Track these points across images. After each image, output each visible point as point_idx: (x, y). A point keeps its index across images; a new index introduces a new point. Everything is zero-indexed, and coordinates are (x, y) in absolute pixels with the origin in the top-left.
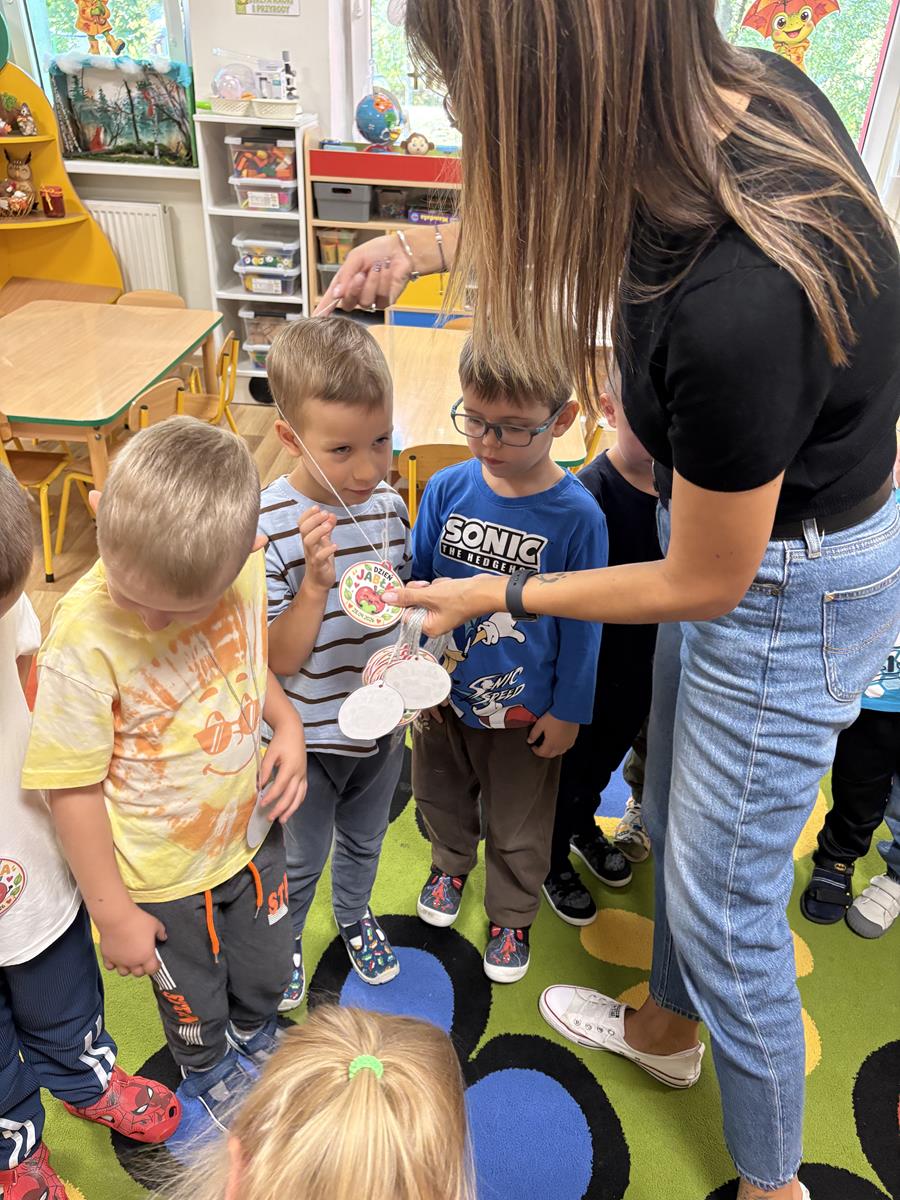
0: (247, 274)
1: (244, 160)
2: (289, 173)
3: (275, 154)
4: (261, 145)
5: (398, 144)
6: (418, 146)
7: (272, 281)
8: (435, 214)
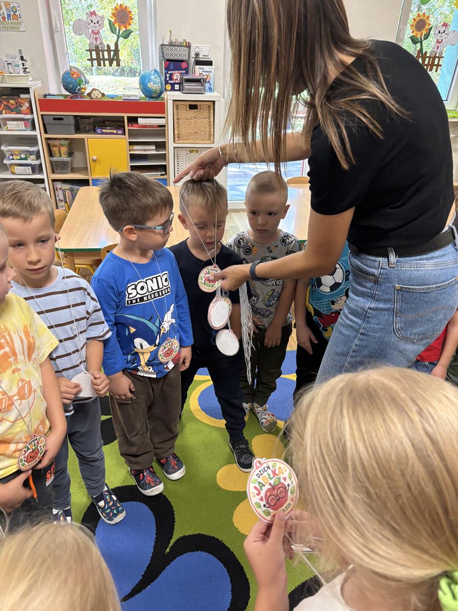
0: (11, 165)
1: (3, 105)
2: (28, 111)
3: (19, 102)
4: (11, 97)
5: (86, 94)
7: (26, 168)
8: (110, 129)
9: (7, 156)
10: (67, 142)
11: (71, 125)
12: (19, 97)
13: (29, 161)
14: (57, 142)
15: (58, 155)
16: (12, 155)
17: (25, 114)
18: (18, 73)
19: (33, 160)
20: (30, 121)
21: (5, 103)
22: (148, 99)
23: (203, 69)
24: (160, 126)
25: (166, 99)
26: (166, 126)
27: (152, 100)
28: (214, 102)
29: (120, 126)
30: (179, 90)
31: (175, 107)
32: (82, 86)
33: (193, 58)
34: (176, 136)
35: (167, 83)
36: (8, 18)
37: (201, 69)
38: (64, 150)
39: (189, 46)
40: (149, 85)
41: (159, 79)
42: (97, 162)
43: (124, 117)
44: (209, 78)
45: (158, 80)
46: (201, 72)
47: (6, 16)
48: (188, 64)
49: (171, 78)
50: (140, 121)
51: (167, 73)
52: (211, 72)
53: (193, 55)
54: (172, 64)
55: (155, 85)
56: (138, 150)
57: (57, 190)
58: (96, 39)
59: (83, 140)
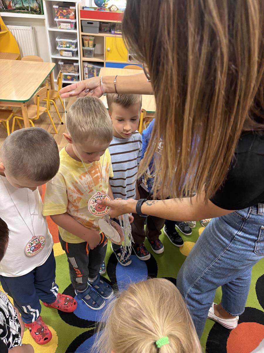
0: (61, 50)
1: (59, 13)
2: (74, 17)
3: (69, 11)
4: (64, 8)
6: (114, 9)
7: (69, 53)
8: (119, 31)
9: (59, 45)
10: (93, 38)
11: (97, 27)
12: (69, 8)
13: (71, 49)
14: (87, 38)
15: (87, 46)
16: (62, 44)
17: (71, 19)
19: (73, 48)
20: (74, 23)
21: (61, 11)
32: (106, 3)
38: (91, 43)
42: (110, 51)
57: (85, 67)
59: (103, 37)
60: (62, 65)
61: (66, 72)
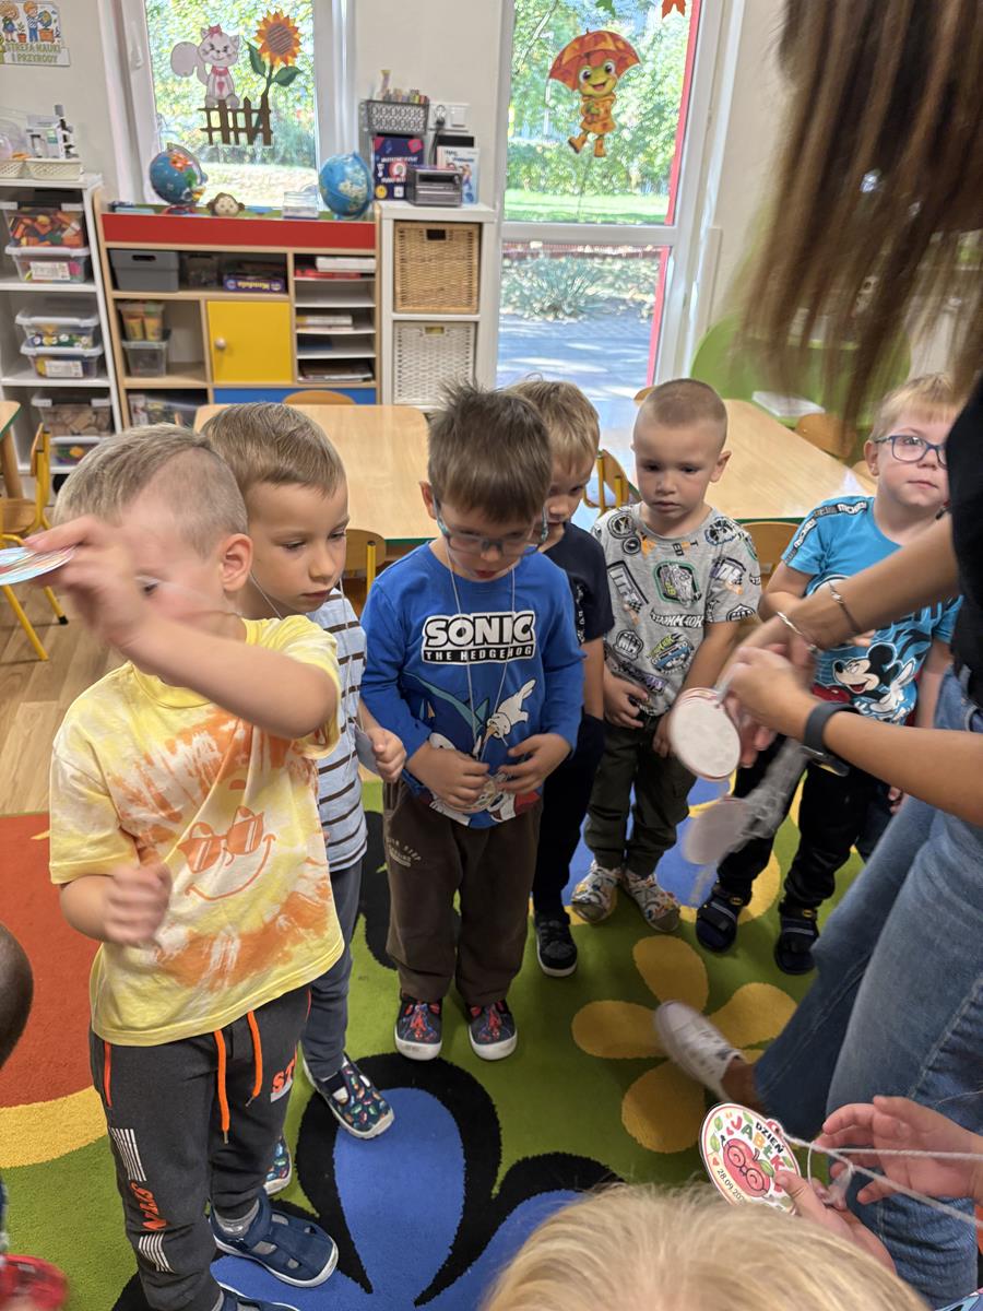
0: (38, 357)
1: (22, 227)
2: (78, 240)
3: (60, 220)
4: (41, 209)
5: (204, 201)
6: (227, 207)
7: (71, 363)
8: (254, 281)
9: (29, 337)
10: (160, 308)
11: (170, 271)
12: (60, 208)
13: (77, 350)
14: (138, 309)
15: (139, 335)
16: (40, 336)
17: (71, 246)
18: (55, 157)
19: (85, 346)
20: (82, 262)
21: (28, 221)
22: (336, 216)
23: (455, 153)
24: (363, 275)
25: (377, 218)
26: (377, 275)
27: (346, 220)
28: (480, 225)
29: (276, 275)
30: (405, 198)
31: (398, 234)
32: (195, 187)
33: (431, 130)
34: (399, 296)
35: (378, 182)
36: (31, 37)
37: (450, 153)
38: (153, 324)
39: (425, 105)
40: (342, 187)
41: (363, 173)
42: (227, 351)
43: (285, 255)
44: (467, 173)
45: (361, 176)
46: (451, 161)
47: (27, 32)
48: (422, 143)
49: (387, 173)
50: (322, 263)
51: (380, 162)
52: (472, 160)
53: (431, 124)
54: (391, 143)
55: (356, 188)
56: (316, 326)
57: (135, 412)
58: (221, 85)
59: (196, 303)
60: (44, 408)
61: (65, 434)
